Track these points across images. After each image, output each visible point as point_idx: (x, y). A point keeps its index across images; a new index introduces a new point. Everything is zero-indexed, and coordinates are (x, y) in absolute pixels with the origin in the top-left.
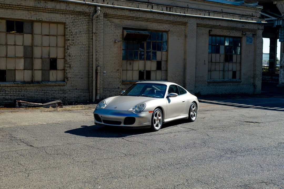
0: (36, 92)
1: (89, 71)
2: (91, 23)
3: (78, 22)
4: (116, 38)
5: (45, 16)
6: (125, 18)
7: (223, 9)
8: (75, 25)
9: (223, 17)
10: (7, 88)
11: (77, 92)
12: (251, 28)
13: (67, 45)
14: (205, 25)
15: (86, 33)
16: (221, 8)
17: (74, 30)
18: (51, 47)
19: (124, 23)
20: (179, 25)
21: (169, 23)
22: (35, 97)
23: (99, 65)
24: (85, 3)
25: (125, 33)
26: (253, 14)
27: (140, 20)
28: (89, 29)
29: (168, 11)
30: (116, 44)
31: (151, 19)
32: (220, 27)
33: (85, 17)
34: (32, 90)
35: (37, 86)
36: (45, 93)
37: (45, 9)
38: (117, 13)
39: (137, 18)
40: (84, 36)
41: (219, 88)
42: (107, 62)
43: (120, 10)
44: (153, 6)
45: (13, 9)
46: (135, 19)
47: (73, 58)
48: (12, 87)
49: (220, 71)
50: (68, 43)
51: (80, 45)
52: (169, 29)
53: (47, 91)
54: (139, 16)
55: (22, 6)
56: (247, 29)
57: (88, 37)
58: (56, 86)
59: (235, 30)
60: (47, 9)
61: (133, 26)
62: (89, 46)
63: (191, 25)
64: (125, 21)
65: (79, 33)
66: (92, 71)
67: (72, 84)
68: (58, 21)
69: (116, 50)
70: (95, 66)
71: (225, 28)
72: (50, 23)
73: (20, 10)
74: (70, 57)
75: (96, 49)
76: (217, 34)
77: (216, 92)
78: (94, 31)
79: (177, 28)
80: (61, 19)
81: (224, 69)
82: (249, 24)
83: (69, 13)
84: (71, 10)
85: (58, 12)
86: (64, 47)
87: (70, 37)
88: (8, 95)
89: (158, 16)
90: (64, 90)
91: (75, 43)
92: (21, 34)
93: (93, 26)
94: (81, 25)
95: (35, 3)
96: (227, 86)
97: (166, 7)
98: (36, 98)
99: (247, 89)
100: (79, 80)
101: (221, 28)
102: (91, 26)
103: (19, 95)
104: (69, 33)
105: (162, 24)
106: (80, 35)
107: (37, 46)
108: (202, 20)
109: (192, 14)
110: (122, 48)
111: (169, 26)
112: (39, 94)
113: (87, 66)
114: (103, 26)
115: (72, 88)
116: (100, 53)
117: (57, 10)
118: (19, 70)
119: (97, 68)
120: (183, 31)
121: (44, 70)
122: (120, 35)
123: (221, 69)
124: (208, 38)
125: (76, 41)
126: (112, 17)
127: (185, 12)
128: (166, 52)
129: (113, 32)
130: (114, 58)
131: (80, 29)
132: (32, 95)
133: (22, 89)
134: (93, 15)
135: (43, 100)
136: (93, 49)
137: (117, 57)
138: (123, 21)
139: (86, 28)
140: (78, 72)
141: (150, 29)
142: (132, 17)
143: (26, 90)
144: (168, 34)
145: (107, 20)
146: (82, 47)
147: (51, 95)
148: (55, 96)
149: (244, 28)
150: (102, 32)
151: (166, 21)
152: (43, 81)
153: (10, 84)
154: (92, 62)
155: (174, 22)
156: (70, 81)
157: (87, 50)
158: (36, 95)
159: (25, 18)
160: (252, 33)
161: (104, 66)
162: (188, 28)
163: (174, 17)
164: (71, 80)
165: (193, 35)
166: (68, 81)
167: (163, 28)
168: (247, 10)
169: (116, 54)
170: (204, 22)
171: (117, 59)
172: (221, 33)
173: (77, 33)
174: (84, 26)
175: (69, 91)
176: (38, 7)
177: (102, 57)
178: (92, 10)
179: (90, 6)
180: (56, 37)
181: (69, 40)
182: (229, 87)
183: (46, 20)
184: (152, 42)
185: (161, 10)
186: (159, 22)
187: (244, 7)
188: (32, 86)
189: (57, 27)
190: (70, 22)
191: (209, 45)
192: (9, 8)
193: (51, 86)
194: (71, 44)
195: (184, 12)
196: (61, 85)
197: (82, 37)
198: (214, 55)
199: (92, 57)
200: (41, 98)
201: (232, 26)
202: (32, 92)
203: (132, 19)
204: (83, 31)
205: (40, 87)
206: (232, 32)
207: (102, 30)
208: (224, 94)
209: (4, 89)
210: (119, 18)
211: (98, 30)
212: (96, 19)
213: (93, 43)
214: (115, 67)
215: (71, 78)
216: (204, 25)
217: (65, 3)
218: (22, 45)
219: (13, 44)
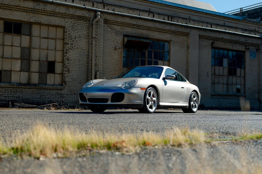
0: (32, 94)
1: (88, 76)
2: (91, 28)
3: (78, 27)
4: (116, 44)
5: (44, 19)
6: (126, 25)
7: (225, 22)
8: (75, 30)
9: (226, 30)
10: (2, 89)
11: (75, 97)
12: (255, 43)
13: (66, 48)
14: (208, 37)
15: (85, 37)
16: (223, 22)
17: (74, 34)
18: (49, 50)
19: (124, 30)
20: (181, 36)
21: (171, 33)
22: (31, 99)
23: (98, 70)
24: (85, 7)
25: (126, 39)
26: (256, 29)
27: (141, 28)
28: (89, 34)
29: (170, 21)
30: (116, 50)
31: (152, 28)
32: (222, 40)
33: (85, 22)
34: (28, 92)
35: (33, 88)
36: (42, 96)
37: (44, 11)
38: (117, 19)
39: (138, 26)
40: (83, 40)
41: (223, 101)
42: (107, 68)
43: (121, 17)
44: (155, 15)
45: (11, 10)
46: (136, 27)
47: (71, 62)
48: (7, 89)
49: (223, 84)
50: (67, 47)
51: (79, 49)
52: (171, 39)
53: (44, 95)
54: (141, 24)
55: (21, 7)
56: (250, 44)
57: (87, 42)
58: (53, 89)
59: (238, 44)
60: (46, 12)
61: (134, 34)
62: (88, 51)
63: (193, 36)
64: (126, 29)
65: (79, 38)
66: (91, 76)
67: (70, 89)
68: (57, 24)
69: (117, 56)
70: (94, 71)
71: (228, 42)
72: (49, 25)
73: (19, 11)
74: (69, 61)
75: (96, 54)
76: (219, 47)
77: (220, 105)
78: (94, 36)
79: (179, 38)
80: (61, 23)
81: (227, 83)
82: (252, 39)
83: (68, 17)
84: (71, 14)
85: (58, 15)
86: (63, 51)
87: (69, 40)
88: (2, 96)
89: (159, 25)
90: (61, 94)
91: (74, 47)
92: (19, 35)
93: (92, 30)
94: (80, 30)
95: (33, 5)
96: (231, 100)
97: (167, 17)
98: (32, 101)
99: (253, 103)
100: (78, 84)
101: (224, 41)
102: (91, 31)
103: (14, 96)
104: (69, 37)
105: (164, 33)
106: (79, 40)
107: (35, 48)
108: (204, 32)
109: (194, 25)
110: (123, 55)
111: (171, 36)
112: (35, 97)
113: (86, 71)
114: (103, 31)
115: (70, 93)
116: (99, 59)
117: (56, 13)
118: (15, 72)
119: (96, 73)
120: (185, 42)
121: (42, 73)
122: (121, 42)
123: (225, 82)
124: (211, 51)
125: (75, 45)
126: (112, 23)
127: (187, 23)
128: (168, 62)
129: (114, 38)
130: (114, 64)
131: (79, 34)
132: (28, 97)
133: (17, 91)
134: (93, 21)
135: (39, 103)
136: (92, 54)
137: (117, 64)
138: (123, 28)
139: (86, 33)
140: (76, 76)
141: (152, 37)
142: (133, 24)
143: (22, 92)
144: (169, 44)
145: (108, 26)
146: (82, 52)
147: (48, 98)
148: (52, 100)
149: (247, 42)
150: (102, 37)
151: (167, 30)
152: (40, 84)
153: (5, 85)
154: (92, 67)
155: (176, 32)
156: (68, 86)
157: (87, 55)
158: (32, 98)
159: (23, 20)
160: (255, 48)
161: (104, 72)
162: (190, 39)
163: (176, 27)
164: (69, 84)
165: (195, 46)
166: (66, 86)
167: (165, 37)
168: (249, 25)
169: (116, 61)
170: (207, 34)
171: (118, 65)
172: (224, 46)
173: (76, 37)
174: (84, 31)
175: (67, 95)
176: (36, 9)
177: (102, 62)
178: (92, 15)
179: (90, 11)
180: (54, 40)
181: (68, 44)
182: (233, 101)
183: (45, 23)
184: (154, 51)
185: (162, 20)
186: (161, 32)
187: (247, 22)
188: (28, 88)
189: (56, 31)
190: (69, 25)
191: (212, 57)
192: (7, 9)
193: (48, 89)
194: (70, 48)
195: (185, 23)
196: (58, 89)
197: (81, 42)
198: (217, 68)
199: (92, 62)
200: (37, 101)
201: (235, 40)
202: (28, 94)
203: (133, 27)
204: (83, 36)
205: (36, 90)
206: (235, 45)
207: (102, 36)
208: (228, 107)
210: (120, 24)
211: (98, 35)
212: (96, 24)
213: (92, 48)
214: (115, 74)
215: (69, 82)
216: (206, 37)
217: (65, 6)
218: (19, 46)
219: (10, 45)
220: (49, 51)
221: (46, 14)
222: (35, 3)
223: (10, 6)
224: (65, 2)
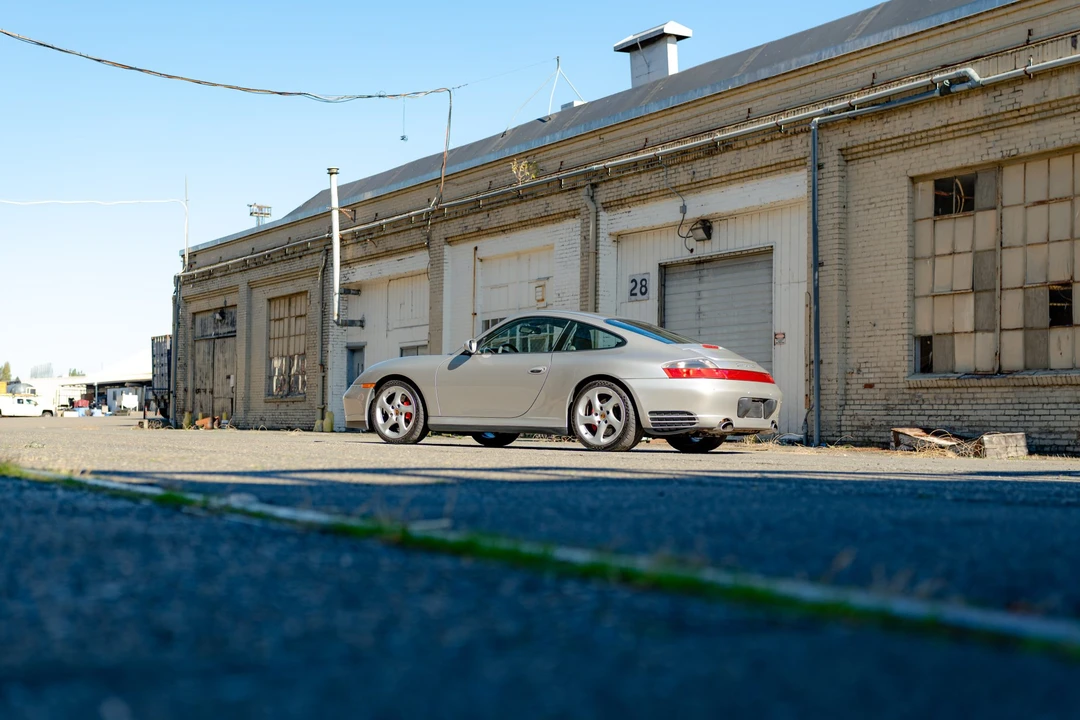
0: (999, 407)
5: (1025, 138)
10: (927, 393)
18: (1053, 242)
22: (991, 424)
34: (990, 399)
35: (1001, 386)
36: (1023, 410)
37: (1016, 114)
45: (942, 141)
48: (938, 391)
53: (1031, 407)
55: (956, 124)
60: (1025, 112)
68: (1066, 143)
72: (1047, 155)
73: (959, 137)
85: (1064, 110)
92: (969, 213)
95: (985, 105)
103: (950, 415)
107: (1010, 247)
112: (1004, 415)
117: (1054, 105)
118: (963, 335)
121: (1032, 329)
132: (984, 416)
133: (963, 396)
143: (973, 399)
148: (1052, 424)
152: (1028, 369)
158: (994, 418)
159: (972, 161)
176: (993, 115)
180: (1068, 204)
183: (1029, 151)
188: (991, 386)
189: (1073, 166)
193: (1044, 386)
202: (988, 407)
205: (1012, 390)
209: (919, 397)
217: (1076, 71)
218: (969, 249)
219: (948, 252)
220: (1052, 245)
221: (1028, 119)
222: (990, 95)
223: (930, 133)
224: (1072, 54)
